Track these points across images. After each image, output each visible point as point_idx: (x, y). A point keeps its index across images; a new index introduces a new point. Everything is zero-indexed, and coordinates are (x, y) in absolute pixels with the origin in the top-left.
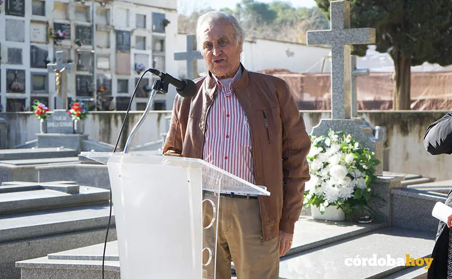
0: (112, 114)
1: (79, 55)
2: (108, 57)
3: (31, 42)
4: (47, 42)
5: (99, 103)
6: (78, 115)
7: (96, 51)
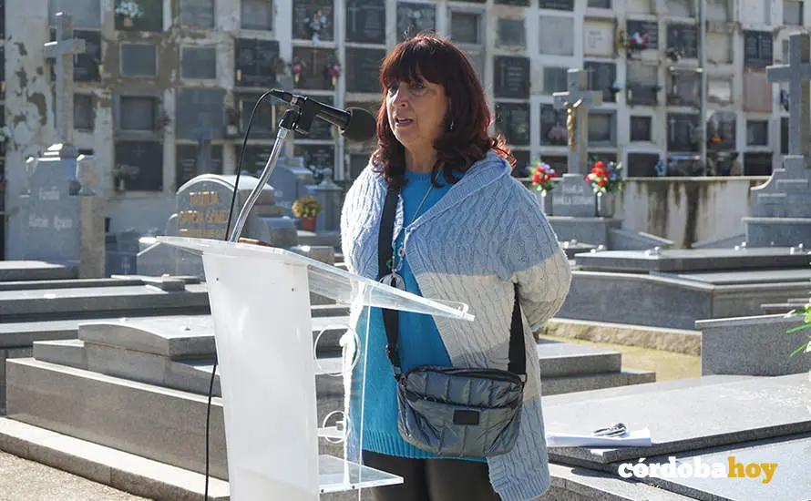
0: (669, 182)
1: (674, 78)
2: (728, 79)
3: (586, 56)
4: (615, 54)
5: (711, 163)
6: (604, 184)
7: (707, 69)
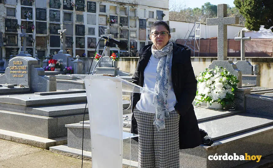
0: (131, 58)
1: (122, 31)
2: (135, 31)
3: (99, 25)
4: (107, 25)
5: (131, 53)
6: (114, 59)
7: (130, 29)
